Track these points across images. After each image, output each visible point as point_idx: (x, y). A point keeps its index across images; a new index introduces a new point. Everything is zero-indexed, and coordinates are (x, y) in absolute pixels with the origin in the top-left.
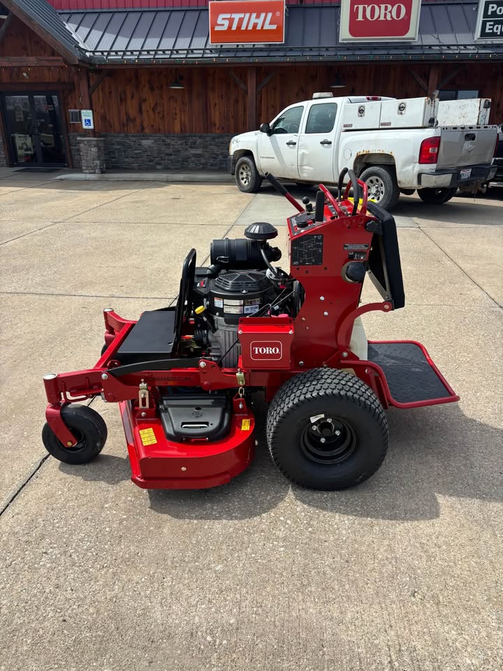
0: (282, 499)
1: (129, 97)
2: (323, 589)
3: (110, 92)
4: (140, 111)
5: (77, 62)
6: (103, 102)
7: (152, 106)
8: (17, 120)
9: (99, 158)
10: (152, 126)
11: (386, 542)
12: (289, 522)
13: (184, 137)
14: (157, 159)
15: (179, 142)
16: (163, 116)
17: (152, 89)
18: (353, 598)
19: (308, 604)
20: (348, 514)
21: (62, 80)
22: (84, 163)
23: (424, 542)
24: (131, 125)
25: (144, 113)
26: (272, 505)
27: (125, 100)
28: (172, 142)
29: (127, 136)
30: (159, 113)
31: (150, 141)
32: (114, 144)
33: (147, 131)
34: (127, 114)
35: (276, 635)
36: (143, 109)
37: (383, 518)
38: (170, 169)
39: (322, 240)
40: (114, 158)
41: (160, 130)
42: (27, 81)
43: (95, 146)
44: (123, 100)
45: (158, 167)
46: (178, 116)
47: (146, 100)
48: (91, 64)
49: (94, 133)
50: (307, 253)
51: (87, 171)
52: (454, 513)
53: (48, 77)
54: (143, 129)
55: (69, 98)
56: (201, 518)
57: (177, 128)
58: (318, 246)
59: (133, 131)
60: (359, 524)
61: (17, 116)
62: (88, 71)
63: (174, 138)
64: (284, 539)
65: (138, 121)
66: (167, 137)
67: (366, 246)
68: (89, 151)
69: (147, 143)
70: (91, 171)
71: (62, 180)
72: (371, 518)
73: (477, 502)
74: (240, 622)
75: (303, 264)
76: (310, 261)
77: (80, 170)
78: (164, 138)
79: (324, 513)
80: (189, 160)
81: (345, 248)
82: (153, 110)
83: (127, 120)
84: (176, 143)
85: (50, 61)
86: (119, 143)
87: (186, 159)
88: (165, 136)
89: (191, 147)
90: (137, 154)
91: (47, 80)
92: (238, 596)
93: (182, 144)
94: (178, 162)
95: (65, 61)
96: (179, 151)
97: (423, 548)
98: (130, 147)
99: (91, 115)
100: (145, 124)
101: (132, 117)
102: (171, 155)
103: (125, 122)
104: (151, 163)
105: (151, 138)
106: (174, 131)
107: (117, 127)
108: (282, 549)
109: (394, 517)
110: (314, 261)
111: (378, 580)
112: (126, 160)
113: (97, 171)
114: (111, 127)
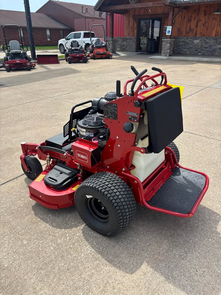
0: (77, 226)
1: (193, 19)
2: (46, 275)
3: (185, 17)
4: (197, 26)
5: (168, 4)
6: (180, 22)
7: (203, 23)
8: (143, 31)
9: (170, 49)
10: (201, 33)
11: (93, 271)
12: (68, 238)
13: (216, 39)
14: (199, 50)
15: (213, 41)
16: (208, 28)
17: (205, 15)
18: (51, 287)
19: (35, 277)
20: (93, 248)
21: (165, 13)
22: (163, 51)
23: (110, 282)
24: (191, 33)
25: (199, 27)
26: (71, 227)
27: (191, 20)
28: (209, 41)
29: (188, 38)
30: (206, 26)
31: (198, 40)
32: (180, 42)
33: (198, 35)
34: (190, 27)
35: (11, 281)
36: (199, 24)
37: (106, 259)
38: (205, 55)
39: (116, 107)
40: (179, 49)
41: (204, 35)
42: (150, 14)
43: (169, 43)
44: (190, 20)
45: (199, 54)
46: (216, 27)
47: (201, 20)
48: (175, 4)
49: (170, 37)
50: (110, 113)
51: (163, 55)
52: (142, 277)
53: (159, 11)
54: (196, 34)
55: (166, 20)
56: (42, 219)
57: (214, 34)
58: (115, 110)
59: (191, 35)
60: (93, 256)
61: (143, 30)
62: (174, 7)
63: (211, 39)
64: (58, 245)
65: (194, 31)
66: (207, 39)
67: (137, 114)
68: (166, 45)
69: (196, 41)
70: (165, 55)
71: (152, 58)
72: (101, 256)
73: (162, 278)
74: (7, 268)
75: (109, 117)
76: (112, 117)
77: (160, 54)
78: (205, 39)
79: (85, 242)
80: (216, 51)
81: (127, 113)
82: (203, 25)
83: (190, 30)
84: (211, 42)
85: (158, 4)
86: (183, 42)
87: (214, 50)
88: (206, 38)
89: (218, 44)
90: (191, 47)
91: (158, 13)
92: (18, 257)
93: (214, 42)
94: (210, 51)
95: (164, 4)
96: (212, 46)
97: (106, 284)
98: (188, 43)
99: (171, 29)
100: (198, 33)
101: (192, 29)
102: (207, 48)
103: (188, 31)
104: (196, 52)
105: (199, 39)
106: (211, 36)
107: (184, 34)
108: (52, 248)
109: (110, 262)
110: (114, 117)
111: (69, 286)
112: (185, 50)
113: (167, 55)
114: (181, 34)
